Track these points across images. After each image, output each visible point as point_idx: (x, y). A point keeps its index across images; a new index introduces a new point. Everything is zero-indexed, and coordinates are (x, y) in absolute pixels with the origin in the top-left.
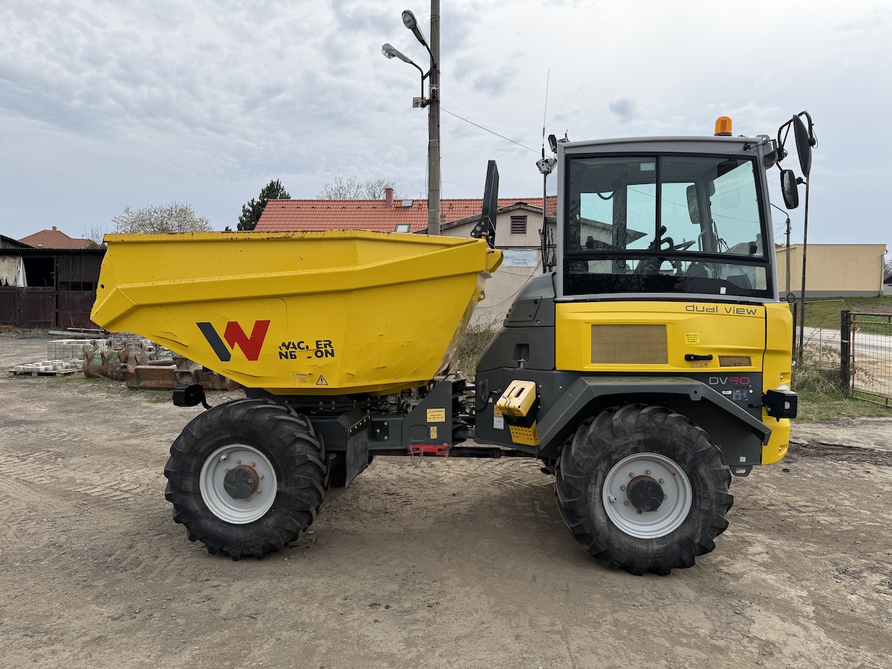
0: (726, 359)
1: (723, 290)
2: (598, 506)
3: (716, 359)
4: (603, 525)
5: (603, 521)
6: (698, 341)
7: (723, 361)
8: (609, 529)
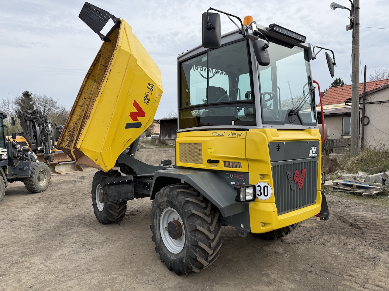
0: (227, 164)
1: (233, 123)
2: (158, 230)
3: (222, 163)
4: (159, 240)
5: (159, 238)
6: (213, 152)
7: (226, 164)
8: (160, 242)
